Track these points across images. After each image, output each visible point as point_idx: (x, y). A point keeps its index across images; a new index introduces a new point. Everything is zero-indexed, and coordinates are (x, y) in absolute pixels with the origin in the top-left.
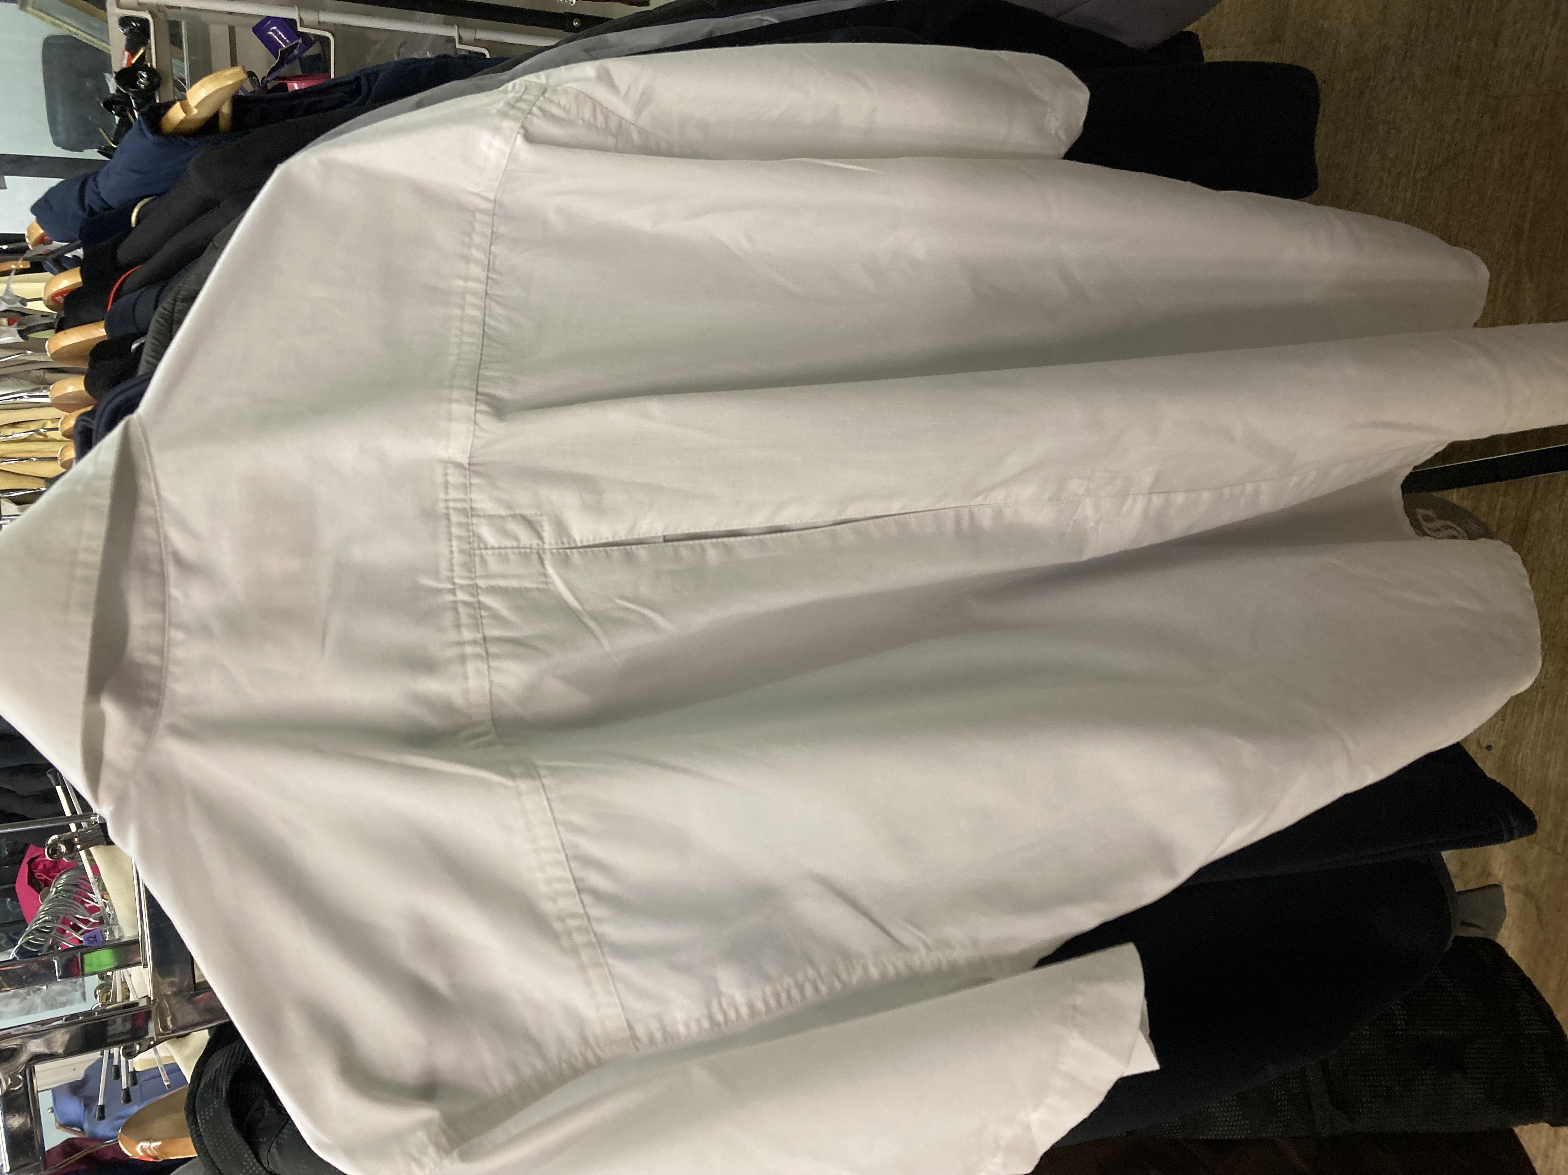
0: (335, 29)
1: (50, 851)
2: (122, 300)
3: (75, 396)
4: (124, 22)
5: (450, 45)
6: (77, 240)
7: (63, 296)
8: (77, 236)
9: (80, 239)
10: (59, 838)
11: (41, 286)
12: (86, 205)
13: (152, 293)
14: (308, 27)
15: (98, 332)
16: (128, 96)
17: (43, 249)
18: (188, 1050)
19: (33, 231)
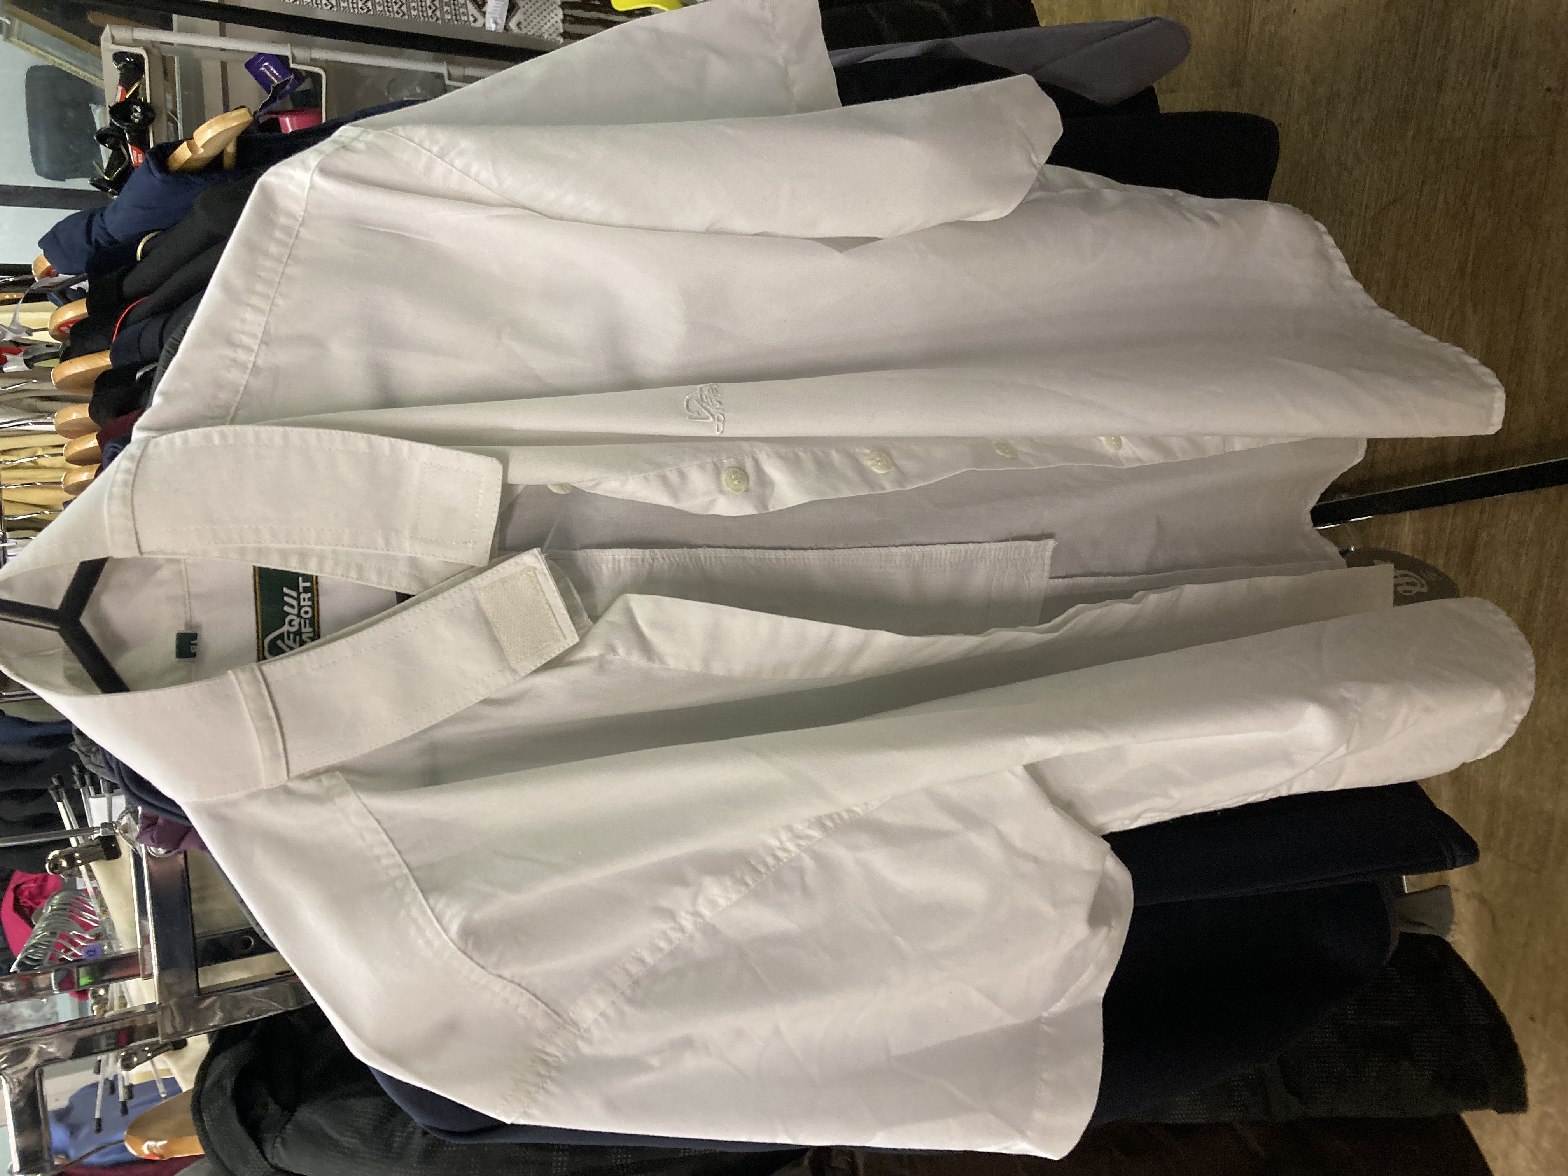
0: (327, 66)
1: (51, 866)
2: (129, 331)
3: (78, 422)
4: (118, 57)
5: (438, 81)
6: (83, 273)
7: (69, 327)
8: (83, 268)
9: (87, 271)
10: (60, 853)
11: (47, 315)
12: (93, 240)
13: (157, 324)
14: (300, 64)
15: (103, 361)
16: (123, 130)
17: (49, 281)
18: (184, 1062)
19: (39, 264)
